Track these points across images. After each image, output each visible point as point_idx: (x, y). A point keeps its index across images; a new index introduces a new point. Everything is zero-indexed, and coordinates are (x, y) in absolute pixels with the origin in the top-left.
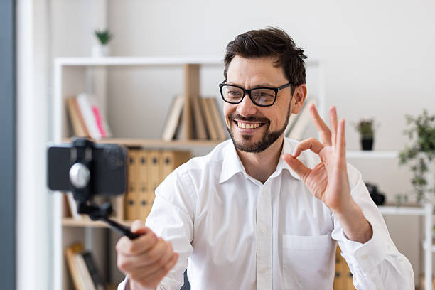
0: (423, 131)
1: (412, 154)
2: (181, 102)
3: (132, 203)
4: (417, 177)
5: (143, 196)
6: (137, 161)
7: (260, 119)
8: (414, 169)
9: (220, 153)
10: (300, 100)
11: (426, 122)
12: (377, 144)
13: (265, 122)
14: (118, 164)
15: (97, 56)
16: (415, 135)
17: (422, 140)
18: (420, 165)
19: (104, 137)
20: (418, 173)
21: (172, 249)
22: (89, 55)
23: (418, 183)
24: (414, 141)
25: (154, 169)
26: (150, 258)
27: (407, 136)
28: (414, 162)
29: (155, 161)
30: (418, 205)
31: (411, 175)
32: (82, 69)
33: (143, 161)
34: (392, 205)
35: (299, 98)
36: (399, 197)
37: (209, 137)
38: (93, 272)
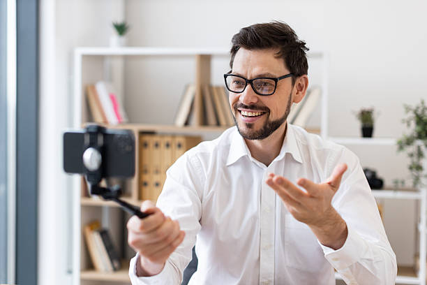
0: (420, 120)
1: (409, 142)
2: (193, 91)
3: (146, 184)
4: (413, 163)
5: (156, 178)
6: (151, 145)
7: (260, 108)
8: (411, 155)
9: (227, 138)
10: (301, 90)
11: (423, 111)
12: (376, 132)
13: (266, 111)
14: (128, 148)
15: (115, 46)
16: (413, 124)
17: (419, 128)
18: (417, 152)
19: (120, 123)
20: (415, 159)
21: (179, 228)
22: (107, 45)
23: (414, 169)
24: (412, 129)
25: (167, 153)
26: (157, 236)
27: (406, 124)
28: (411, 149)
29: (168, 145)
30: (414, 189)
31: (408, 161)
32: (101, 58)
33: (157, 145)
34: (390, 189)
35: (301, 88)
36: (396, 182)
37: (218, 124)
38: (109, 248)
